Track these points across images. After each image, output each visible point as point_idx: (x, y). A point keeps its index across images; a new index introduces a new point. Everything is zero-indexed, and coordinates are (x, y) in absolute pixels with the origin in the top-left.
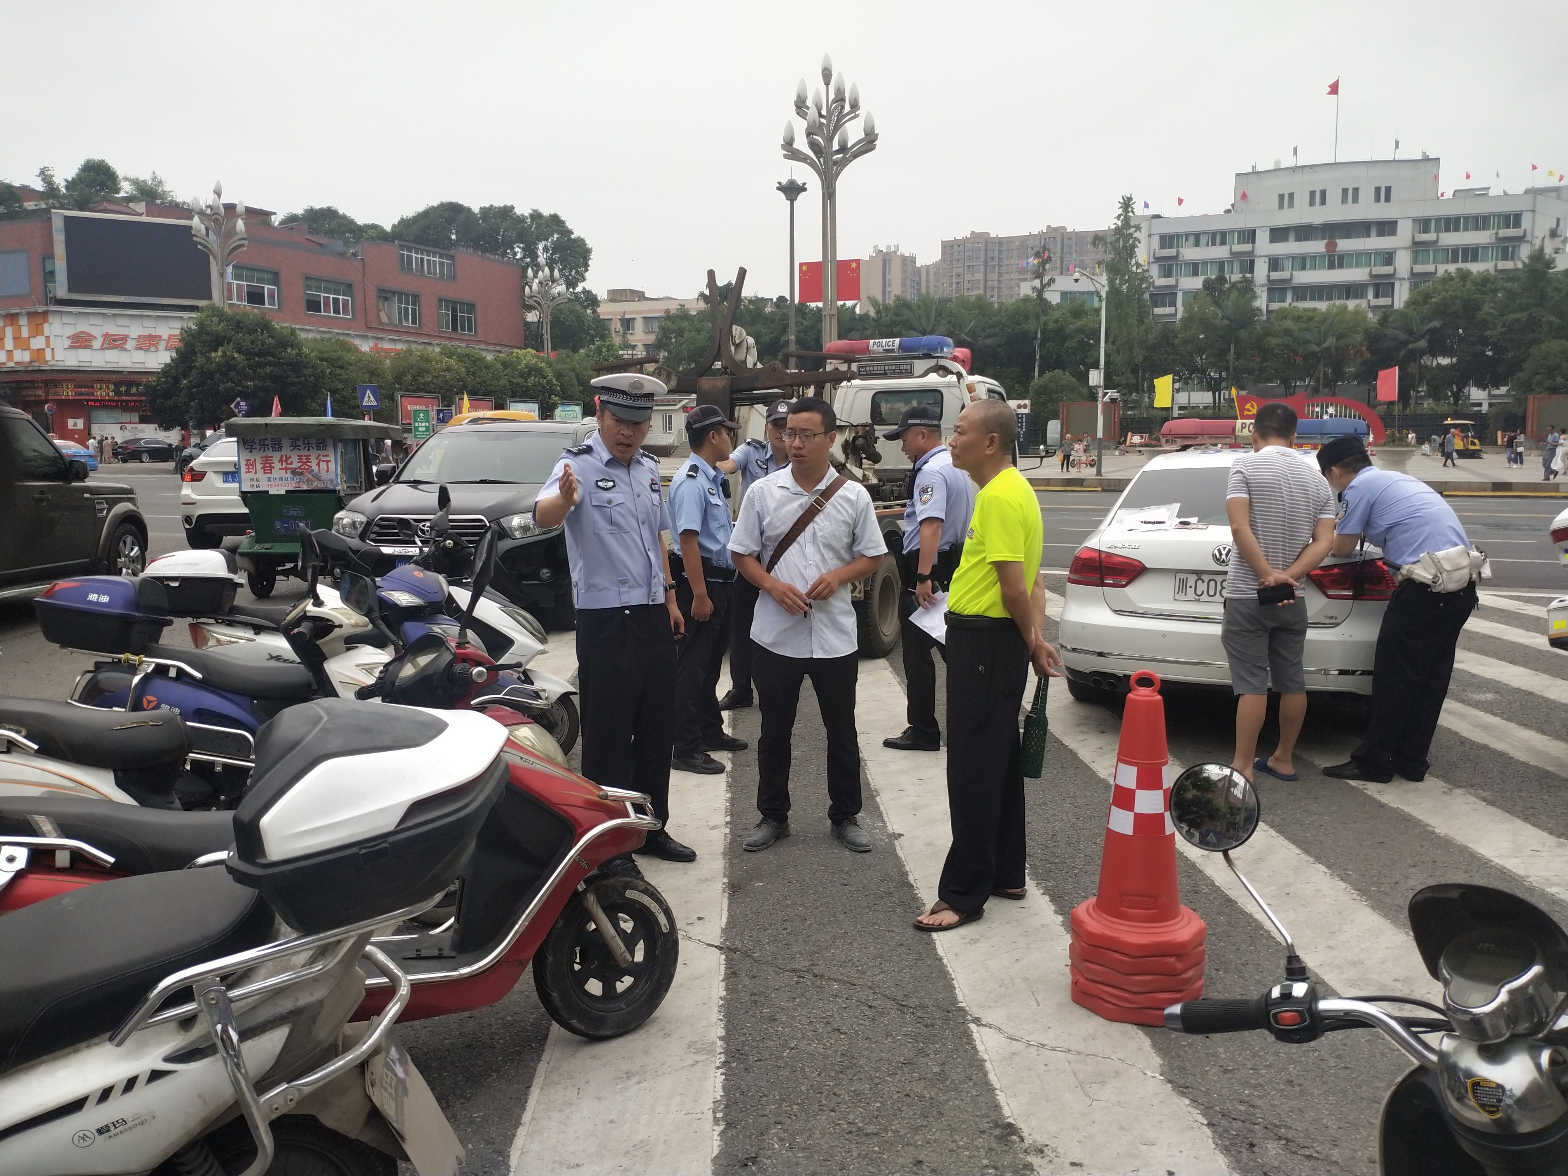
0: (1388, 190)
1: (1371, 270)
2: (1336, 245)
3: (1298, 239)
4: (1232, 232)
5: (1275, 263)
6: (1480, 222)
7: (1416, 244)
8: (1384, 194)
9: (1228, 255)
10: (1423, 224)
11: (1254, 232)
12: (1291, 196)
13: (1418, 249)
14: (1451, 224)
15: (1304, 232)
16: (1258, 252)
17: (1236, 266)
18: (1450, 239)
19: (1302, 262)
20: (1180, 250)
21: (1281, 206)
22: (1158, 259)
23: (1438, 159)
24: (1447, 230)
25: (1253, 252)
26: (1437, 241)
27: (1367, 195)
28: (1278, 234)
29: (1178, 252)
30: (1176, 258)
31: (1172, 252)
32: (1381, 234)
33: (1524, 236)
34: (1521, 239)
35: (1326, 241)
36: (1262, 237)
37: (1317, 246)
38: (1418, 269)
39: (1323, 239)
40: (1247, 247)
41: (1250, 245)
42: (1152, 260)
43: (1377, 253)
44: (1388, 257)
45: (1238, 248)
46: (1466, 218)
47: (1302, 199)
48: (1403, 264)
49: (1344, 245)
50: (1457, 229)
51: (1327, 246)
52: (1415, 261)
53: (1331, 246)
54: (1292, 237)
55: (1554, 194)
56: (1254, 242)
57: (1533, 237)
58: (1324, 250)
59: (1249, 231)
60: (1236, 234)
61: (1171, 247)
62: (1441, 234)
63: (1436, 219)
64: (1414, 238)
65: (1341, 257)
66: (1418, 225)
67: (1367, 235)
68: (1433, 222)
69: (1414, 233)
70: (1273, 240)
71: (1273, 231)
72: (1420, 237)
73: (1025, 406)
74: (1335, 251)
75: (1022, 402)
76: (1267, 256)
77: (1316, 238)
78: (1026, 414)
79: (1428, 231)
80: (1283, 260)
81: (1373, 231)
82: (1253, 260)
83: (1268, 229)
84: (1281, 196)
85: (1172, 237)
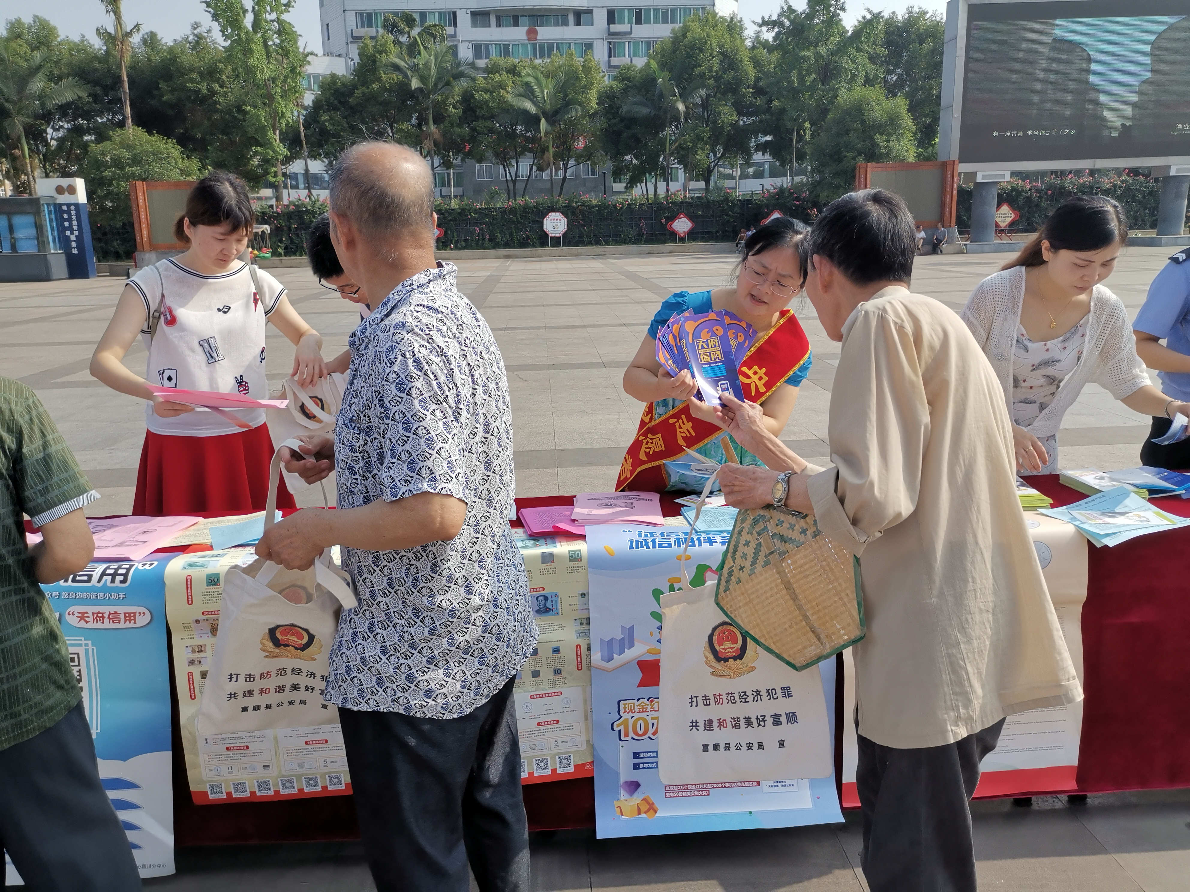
2: (536, 32)
4: (432, 12)
5: (478, 49)
7: (611, 34)
10: (617, 16)
11: (455, 14)
13: (614, 40)
14: (642, 15)
15: (505, 17)
16: (461, 37)
18: (643, 31)
19: (506, 50)
20: (380, 29)
22: (356, 39)
24: (639, 21)
25: (454, 36)
26: (630, 33)
28: (480, 17)
29: (377, 32)
31: (371, 31)
32: (578, 23)
35: (526, 28)
36: (464, 19)
37: (518, 34)
38: (615, 61)
39: (524, 25)
40: (450, 31)
42: (350, 39)
43: (576, 42)
44: (586, 49)
46: (656, 10)
48: (601, 55)
49: (545, 33)
50: (648, 22)
51: (528, 33)
52: (611, 53)
53: (532, 33)
54: (493, 21)
56: (455, 25)
58: (526, 38)
59: (449, 13)
60: (437, 14)
61: (370, 25)
62: (634, 26)
63: (629, 10)
64: (609, 28)
65: (542, 46)
66: (612, 16)
67: (565, 23)
68: (626, 12)
69: (609, 24)
70: (474, 24)
71: (475, 14)
72: (614, 28)
73: (72, 190)
74: (536, 40)
75: (65, 182)
76: (470, 41)
77: (516, 24)
78: (77, 205)
79: (621, 22)
80: (487, 47)
81: (571, 19)
82: (456, 46)
83: (469, 11)
85: (369, 15)
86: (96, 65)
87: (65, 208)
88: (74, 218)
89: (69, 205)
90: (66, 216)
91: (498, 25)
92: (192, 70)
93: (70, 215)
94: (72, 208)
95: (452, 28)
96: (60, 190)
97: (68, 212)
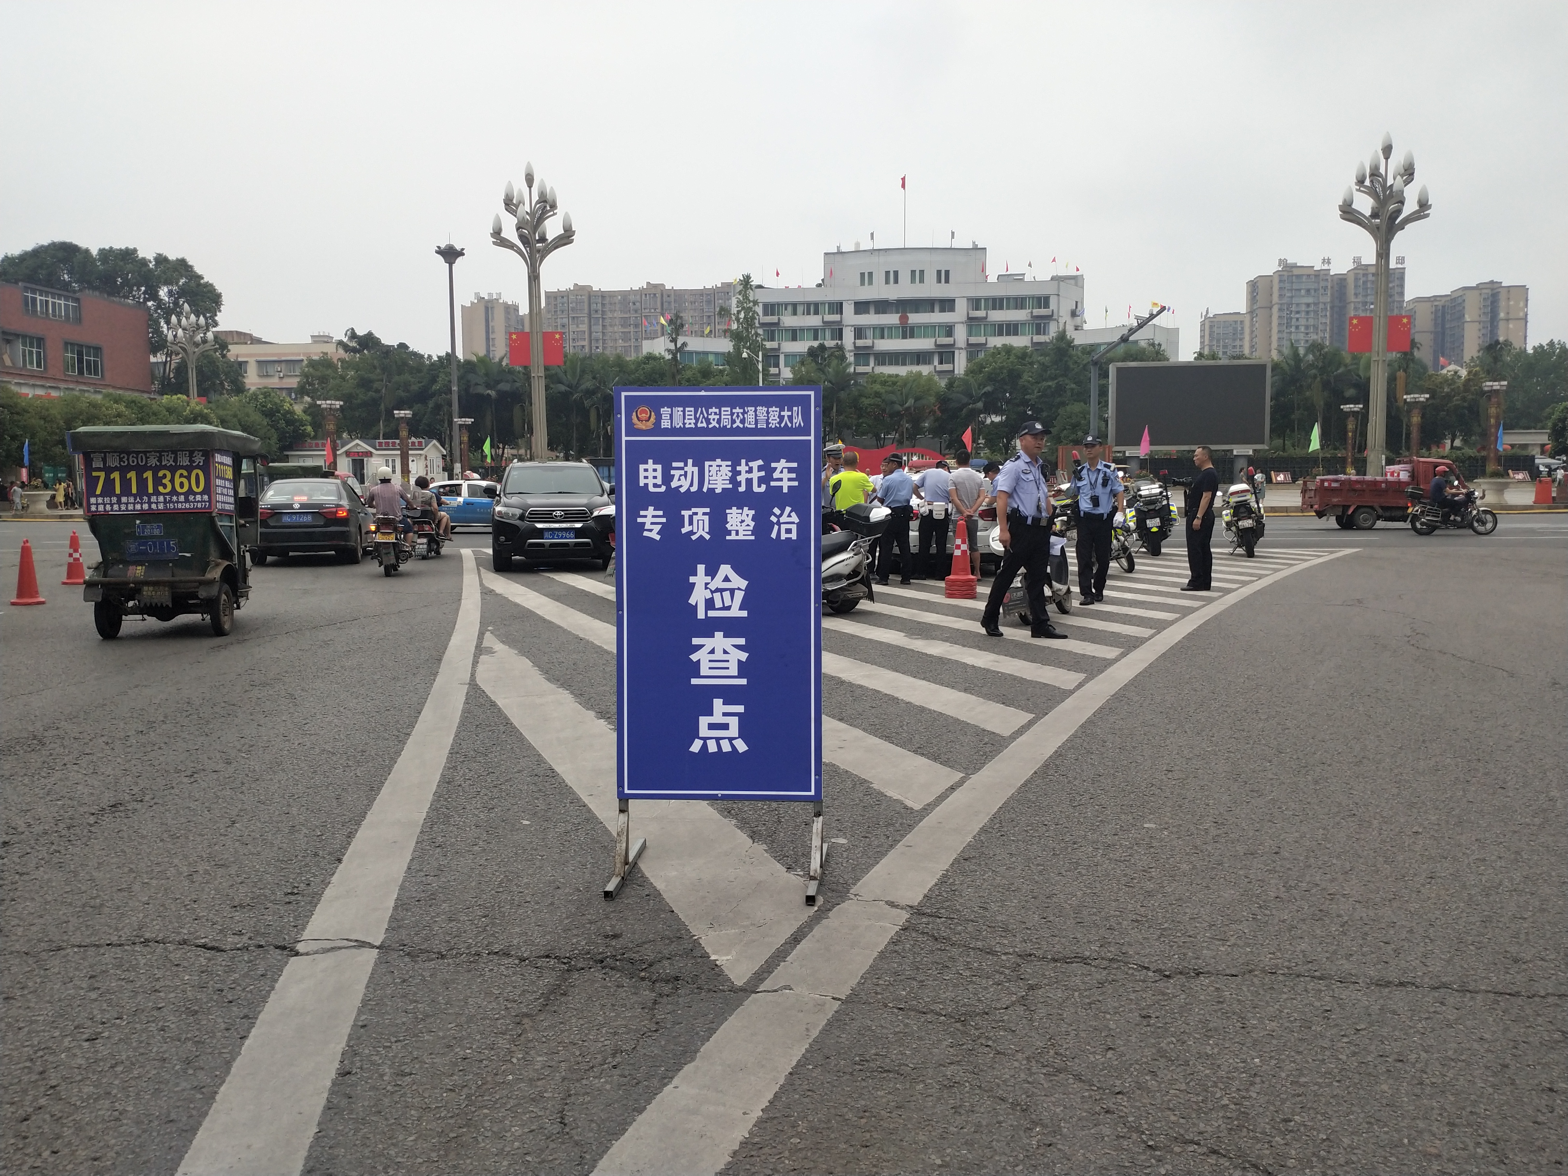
0: (947, 273)
1: (936, 340)
2: (907, 318)
3: (877, 312)
4: (823, 303)
5: (859, 332)
6: (1019, 302)
7: (970, 319)
8: (944, 276)
9: (821, 324)
10: (975, 303)
11: (841, 304)
12: (870, 274)
13: (972, 323)
14: (997, 303)
15: (882, 306)
16: (844, 322)
17: (828, 334)
18: (998, 316)
19: (881, 332)
20: (781, 317)
21: (862, 283)
22: (761, 325)
23: (985, 249)
24: (994, 308)
25: (840, 322)
26: (986, 318)
27: (931, 277)
28: (861, 307)
29: (779, 319)
30: (777, 324)
31: (773, 319)
32: (942, 310)
33: (1052, 315)
34: (1050, 317)
35: (900, 315)
36: (849, 309)
37: (892, 319)
38: (973, 340)
39: (897, 312)
40: (836, 317)
41: (839, 316)
43: (940, 326)
44: (949, 330)
45: (828, 318)
46: (1008, 299)
47: (878, 278)
48: (961, 335)
49: (914, 318)
50: (1001, 308)
51: (901, 318)
52: (970, 334)
53: (904, 319)
54: (872, 310)
55: (1073, 282)
56: (841, 313)
57: (1059, 316)
58: (898, 322)
59: (837, 303)
60: (827, 306)
61: (773, 314)
62: (989, 312)
63: (987, 299)
64: (968, 314)
65: (912, 329)
66: (971, 304)
67: (932, 310)
68: (983, 301)
69: (968, 310)
70: (857, 312)
71: (857, 304)
72: (973, 314)
74: (907, 323)
76: (852, 326)
77: (891, 312)
79: (979, 309)
80: (866, 329)
81: (936, 307)
82: (842, 329)
83: (852, 302)
84: (862, 275)
85: (773, 305)
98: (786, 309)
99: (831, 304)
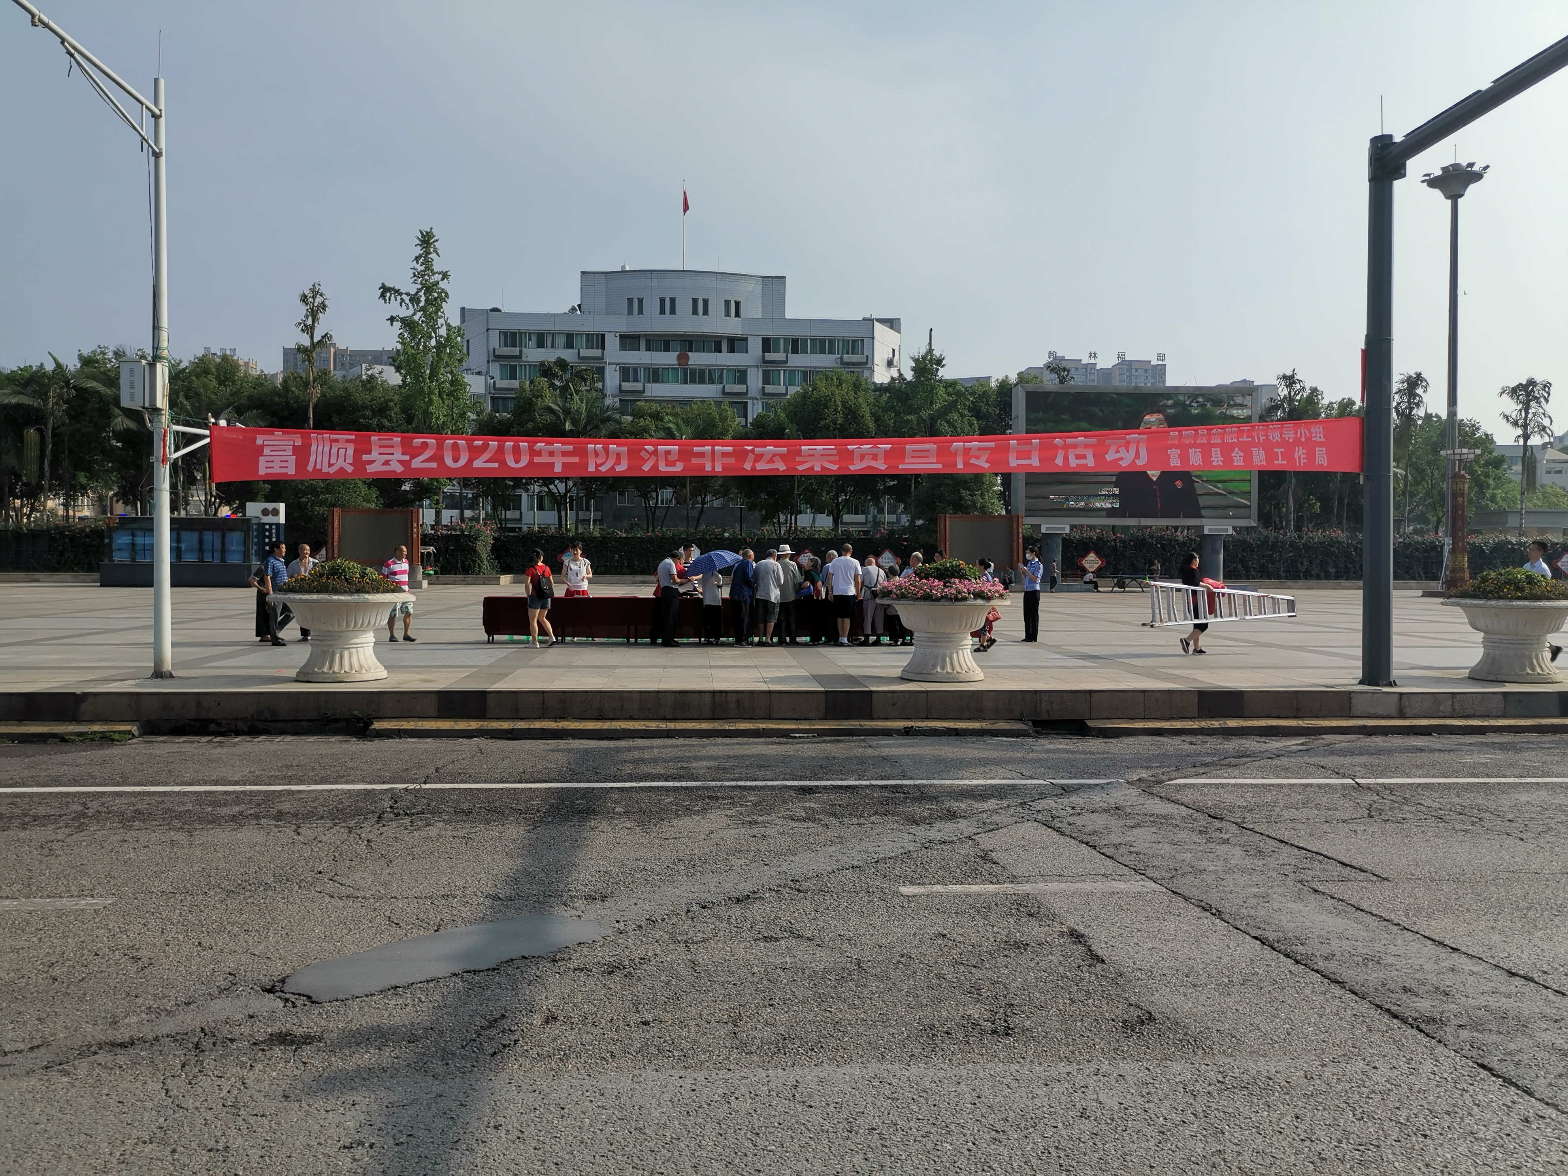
0: (737, 304)
1: (724, 387)
2: (688, 358)
4: (579, 334)
5: (626, 373)
6: (826, 345)
7: (766, 362)
8: (734, 309)
10: (772, 343)
11: (603, 336)
12: (641, 301)
13: (769, 368)
14: (799, 345)
15: (655, 342)
16: (608, 359)
18: (799, 361)
19: (655, 375)
20: (523, 349)
21: (630, 311)
22: (498, 358)
23: (784, 278)
24: (795, 351)
25: (602, 358)
26: (786, 362)
27: (717, 308)
28: (629, 341)
29: (521, 351)
30: (519, 357)
31: (516, 351)
32: (732, 350)
33: (867, 363)
34: (864, 365)
35: (677, 353)
36: (612, 342)
37: (669, 358)
38: (770, 389)
39: (675, 350)
40: (597, 353)
42: (492, 358)
43: (729, 369)
44: (741, 376)
45: (585, 353)
46: (813, 341)
47: (652, 306)
48: (755, 382)
49: (697, 359)
50: (805, 351)
51: (679, 357)
52: (766, 380)
53: (683, 358)
54: (643, 345)
55: (889, 324)
56: (603, 348)
57: (874, 364)
58: (676, 362)
59: (597, 335)
60: (584, 338)
61: (514, 345)
62: (790, 355)
63: (785, 339)
64: (764, 357)
65: (693, 372)
66: (767, 344)
67: (718, 350)
68: (782, 341)
69: (763, 352)
70: (623, 347)
71: (623, 337)
72: (770, 356)
73: (276, 512)
74: (687, 365)
75: (270, 506)
76: (617, 364)
77: (667, 349)
78: (278, 525)
79: (777, 351)
80: (635, 370)
81: (724, 346)
82: (603, 368)
83: (618, 334)
84: (630, 301)
85: (513, 334)
86: (277, 399)
87: (267, 527)
88: (274, 535)
89: (271, 525)
90: (267, 534)
91: (648, 349)
92: (364, 408)
93: (271, 533)
94: (274, 527)
95: (600, 351)
96: (265, 512)
97: (270, 530)
98: (530, 339)
99: (589, 336)
